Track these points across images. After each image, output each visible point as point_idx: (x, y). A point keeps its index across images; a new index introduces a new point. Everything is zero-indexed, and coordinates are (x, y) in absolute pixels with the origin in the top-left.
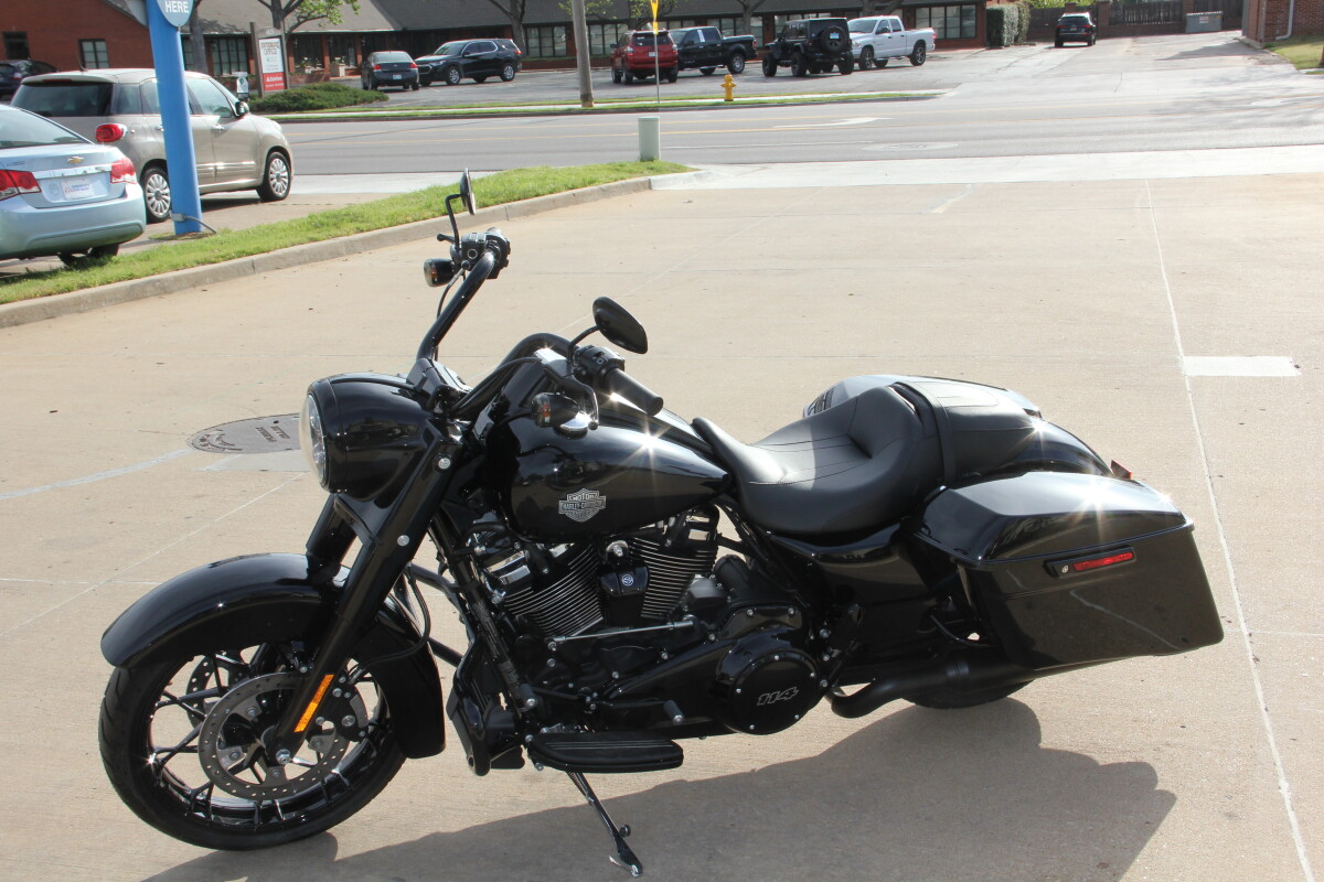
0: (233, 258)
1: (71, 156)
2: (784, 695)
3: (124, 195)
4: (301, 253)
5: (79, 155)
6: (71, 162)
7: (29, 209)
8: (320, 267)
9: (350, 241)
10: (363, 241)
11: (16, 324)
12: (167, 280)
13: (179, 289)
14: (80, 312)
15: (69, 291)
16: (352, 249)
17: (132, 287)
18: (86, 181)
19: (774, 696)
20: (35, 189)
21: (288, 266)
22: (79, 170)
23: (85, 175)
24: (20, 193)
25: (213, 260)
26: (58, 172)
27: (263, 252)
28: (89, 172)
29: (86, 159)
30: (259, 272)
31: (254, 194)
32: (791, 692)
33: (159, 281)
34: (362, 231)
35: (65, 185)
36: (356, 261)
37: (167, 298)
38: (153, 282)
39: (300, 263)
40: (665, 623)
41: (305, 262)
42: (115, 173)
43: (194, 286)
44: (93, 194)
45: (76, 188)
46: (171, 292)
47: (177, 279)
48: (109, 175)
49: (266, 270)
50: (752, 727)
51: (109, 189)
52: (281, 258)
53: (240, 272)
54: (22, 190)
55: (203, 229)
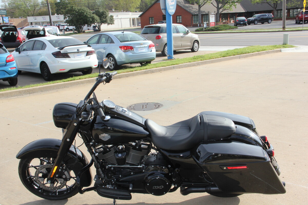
0: (170, 65)
1: (141, 43)
2: (159, 187)
3: (151, 51)
4: (186, 65)
5: (143, 43)
6: (140, 44)
7: (131, 54)
8: (189, 68)
9: (198, 63)
10: (201, 63)
11: (120, 78)
12: (153, 70)
13: (156, 72)
14: (133, 76)
15: (132, 71)
16: (198, 64)
17: (145, 71)
18: (144, 48)
19: (157, 187)
20: (133, 50)
21: (182, 68)
22: (144, 46)
23: (145, 47)
24: (130, 51)
25: (165, 66)
26: (139, 46)
27: (177, 64)
28: (146, 46)
29: (144, 44)
30: (175, 69)
31: (190, 50)
32: (161, 187)
33: (152, 70)
34: (202, 60)
35: (139, 49)
36: (198, 67)
37: (153, 74)
38: (150, 70)
39: (185, 67)
40: (137, 166)
41: (186, 67)
42: (150, 46)
43: (159, 71)
44: (145, 50)
45: (141, 50)
46: (154, 73)
47: (156, 70)
48: (148, 48)
49: (177, 68)
50: (153, 193)
51: (148, 50)
52: (181, 66)
53: (171, 69)
54: (130, 50)
55: (173, 58)
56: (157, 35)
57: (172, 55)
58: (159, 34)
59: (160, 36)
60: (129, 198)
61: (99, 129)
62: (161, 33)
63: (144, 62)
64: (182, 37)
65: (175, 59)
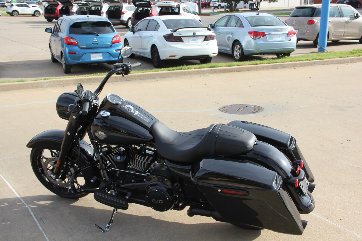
0: (310, 60)
1: (277, 29)
2: (159, 202)
3: (290, 40)
4: (333, 61)
5: (279, 29)
6: (277, 30)
7: (262, 42)
8: (337, 65)
9: (353, 59)
10: (358, 59)
11: (239, 71)
12: (285, 64)
13: (289, 67)
14: (257, 70)
15: (257, 64)
16: (353, 61)
17: (274, 65)
18: (280, 36)
20: (265, 37)
21: (327, 64)
22: (282, 33)
23: (284, 34)
24: (261, 38)
25: (304, 60)
26: (276, 33)
27: (321, 59)
29: (281, 30)
30: (317, 65)
31: (358, 41)
32: (161, 202)
33: (283, 64)
34: (360, 56)
35: (273, 36)
36: (350, 65)
37: (283, 69)
38: (281, 64)
39: (332, 64)
41: (334, 64)
42: (290, 33)
43: (293, 67)
44: (280, 39)
45: (276, 37)
46: (286, 68)
47: (288, 64)
48: (286, 35)
49: (319, 65)
50: (153, 207)
51: (286, 38)
52: (326, 62)
53: (310, 64)
54: (261, 37)
56: (310, 18)
57: (324, 47)
58: (313, 18)
59: (313, 20)
60: (126, 208)
61: (98, 126)
62: (316, 16)
63: (281, 54)
64: (347, 22)
65: (328, 52)
